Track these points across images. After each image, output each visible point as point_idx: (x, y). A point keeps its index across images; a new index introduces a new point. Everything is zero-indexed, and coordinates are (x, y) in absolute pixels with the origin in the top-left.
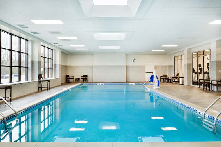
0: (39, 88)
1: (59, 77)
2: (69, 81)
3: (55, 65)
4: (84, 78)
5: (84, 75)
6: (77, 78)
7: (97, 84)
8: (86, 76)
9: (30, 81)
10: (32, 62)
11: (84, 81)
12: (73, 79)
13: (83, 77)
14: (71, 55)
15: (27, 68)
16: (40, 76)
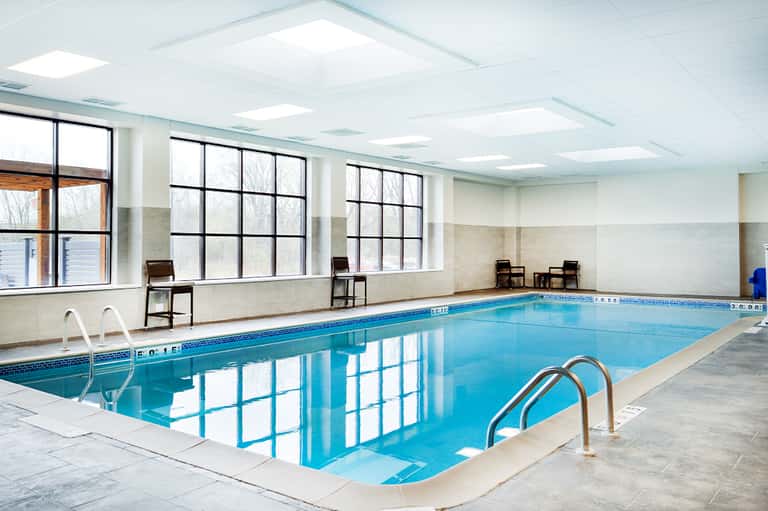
0: (333, 298)
1: (441, 268)
2: (510, 281)
3: (431, 226)
4: (567, 272)
5: (565, 262)
6: (541, 275)
7: (591, 299)
8: (571, 267)
9: (309, 275)
10: (317, 222)
11: (565, 283)
12: (523, 275)
13: (564, 269)
14: (519, 188)
15: (305, 237)
16: (340, 263)
